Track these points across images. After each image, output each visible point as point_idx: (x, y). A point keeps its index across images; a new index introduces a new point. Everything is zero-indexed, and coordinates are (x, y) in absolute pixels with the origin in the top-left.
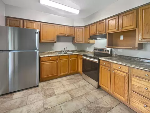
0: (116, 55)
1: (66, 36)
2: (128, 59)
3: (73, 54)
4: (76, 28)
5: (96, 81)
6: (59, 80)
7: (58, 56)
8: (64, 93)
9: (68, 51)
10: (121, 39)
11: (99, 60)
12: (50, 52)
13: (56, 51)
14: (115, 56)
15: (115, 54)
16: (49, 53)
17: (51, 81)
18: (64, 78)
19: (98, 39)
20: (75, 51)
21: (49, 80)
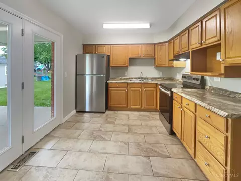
0: (210, 87)
1: (142, 57)
2: (226, 95)
3: (152, 82)
4: (156, 45)
5: (169, 123)
6: (129, 112)
7: (127, 83)
8: (123, 125)
9: (146, 79)
10: (217, 59)
11: (172, 92)
12: (123, 78)
13: (130, 77)
14: (210, 89)
15: (210, 85)
16: (121, 80)
17: (119, 112)
18: (136, 113)
19: (181, 60)
20: (159, 78)
21: (118, 110)
